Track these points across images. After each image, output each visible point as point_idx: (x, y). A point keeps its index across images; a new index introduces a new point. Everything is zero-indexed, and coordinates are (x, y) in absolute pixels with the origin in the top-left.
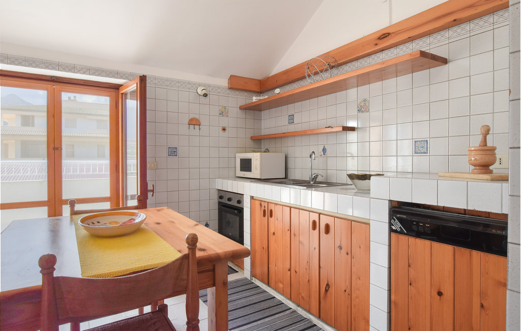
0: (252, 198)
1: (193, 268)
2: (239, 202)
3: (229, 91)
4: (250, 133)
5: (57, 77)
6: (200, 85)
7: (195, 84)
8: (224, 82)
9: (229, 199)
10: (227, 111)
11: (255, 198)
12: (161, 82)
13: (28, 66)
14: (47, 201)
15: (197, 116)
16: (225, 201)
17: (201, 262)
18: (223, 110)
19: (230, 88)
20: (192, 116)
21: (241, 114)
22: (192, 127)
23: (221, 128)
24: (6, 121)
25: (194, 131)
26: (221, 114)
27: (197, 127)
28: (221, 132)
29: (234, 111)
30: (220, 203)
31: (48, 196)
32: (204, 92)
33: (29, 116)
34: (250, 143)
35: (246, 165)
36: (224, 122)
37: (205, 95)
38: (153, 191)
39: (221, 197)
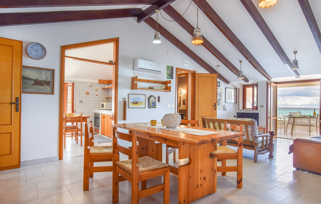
0: (101, 114)
1: (82, 118)
2: (99, 115)
3: (99, 84)
4: (105, 96)
6: (89, 83)
8: (97, 81)
9: (97, 115)
15: (88, 92)
16: (96, 116)
17: (83, 118)
18: (97, 89)
21: (103, 91)
25: (88, 96)
26: (96, 91)
27: (88, 95)
28: (96, 96)
29: (100, 90)
30: (95, 117)
32: (90, 85)
34: (105, 99)
35: (103, 106)
36: (97, 93)
37: (91, 86)
38: (75, 112)
39: (95, 115)
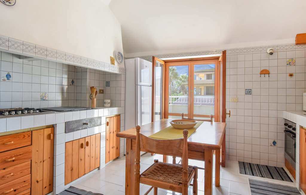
0: (301, 127)
2: (294, 129)
3: (296, 46)
5: (191, 59)
6: (269, 47)
7: (265, 47)
8: (293, 41)
9: (290, 127)
10: (294, 61)
11: (303, 127)
12: (241, 51)
13: (180, 57)
14: (188, 114)
15: (267, 69)
16: (288, 128)
18: (290, 61)
19: (297, 44)
20: (262, 69)
22: (263, 75)
23: (289, 74)
24: (201, 77)
25: (265, 78)
26: (289, 64)
27: (267, 75)
28: (289, 77)
29: (301, 61)
30: (285, 129)
31: (188, 112)
32: (271, 51)
33: (209, 74)
36: (291, 69)
37: (271, 54)
38: (230, 114)
39: (286, 124)
